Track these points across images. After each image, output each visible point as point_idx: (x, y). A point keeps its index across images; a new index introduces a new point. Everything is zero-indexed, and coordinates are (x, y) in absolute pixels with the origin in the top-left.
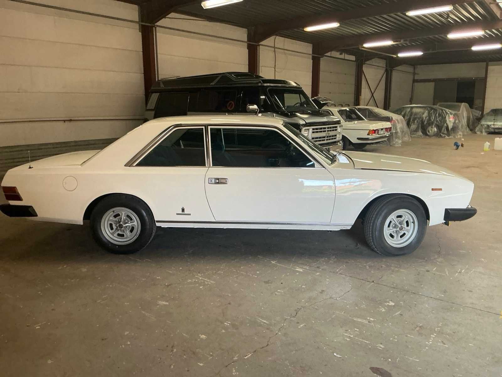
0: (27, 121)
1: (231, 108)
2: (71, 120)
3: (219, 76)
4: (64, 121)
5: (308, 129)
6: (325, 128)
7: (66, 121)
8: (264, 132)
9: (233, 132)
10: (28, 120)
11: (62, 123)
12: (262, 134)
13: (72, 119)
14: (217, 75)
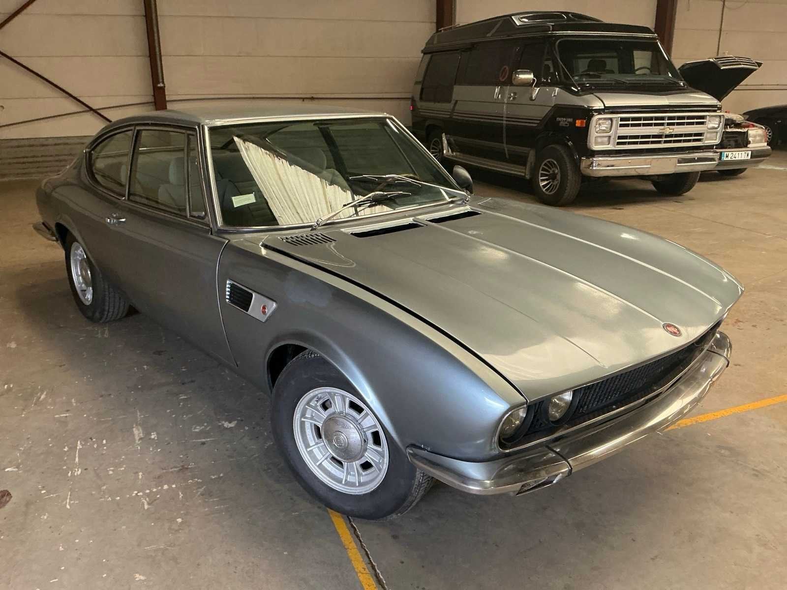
0: (250, 98)
1: (503, 79)
2: (312, 99)
3: (499, 21)
4: (303, 99)
5: (611, 119)
6: (663, 118)
7: (305, 100)
8: (538, 122)
9: (501, 120)
10: (251, 96)
11: (300, 101)
12: (536, 125)
13: (315, 96)
14: (497, 20)
